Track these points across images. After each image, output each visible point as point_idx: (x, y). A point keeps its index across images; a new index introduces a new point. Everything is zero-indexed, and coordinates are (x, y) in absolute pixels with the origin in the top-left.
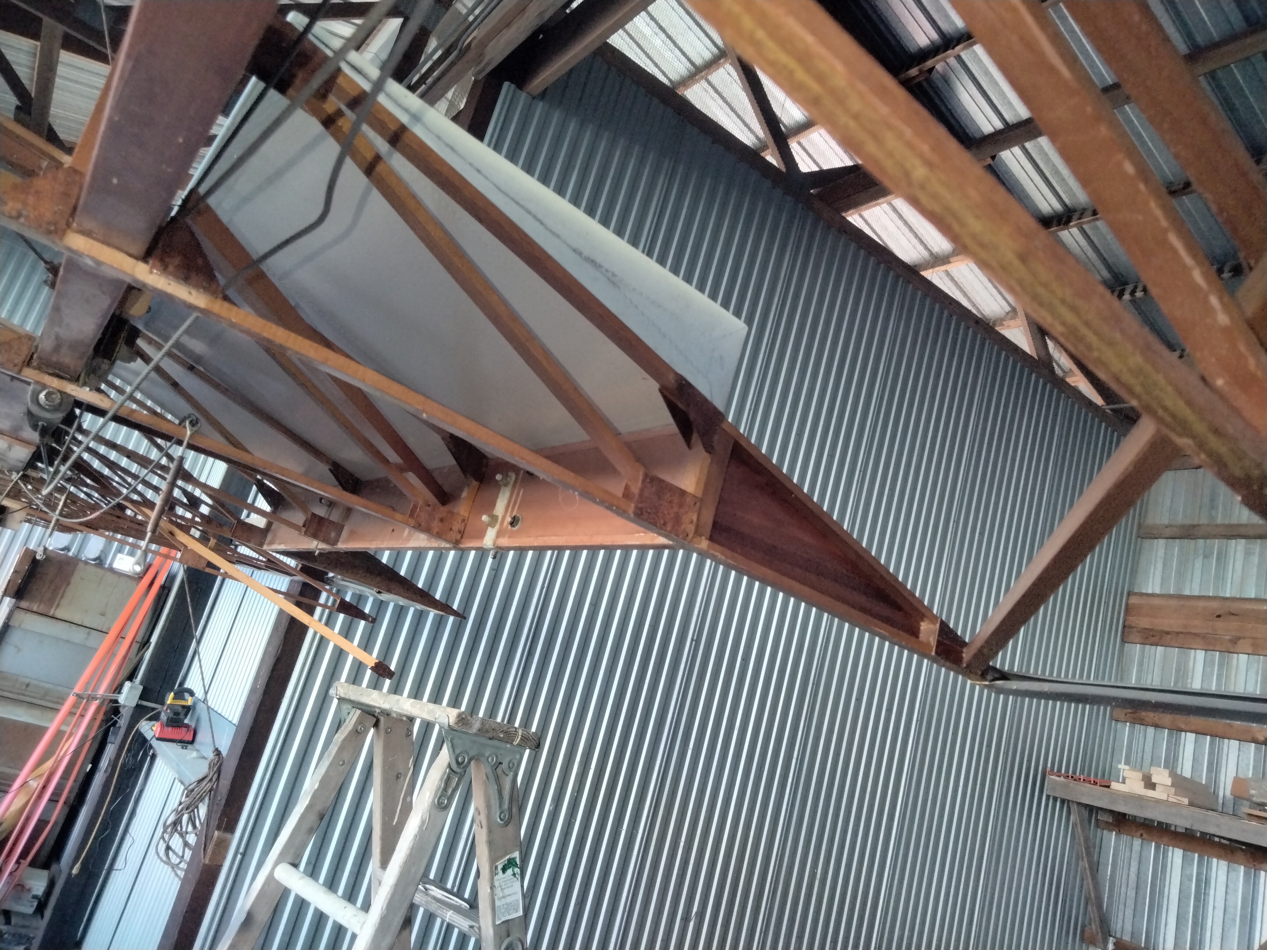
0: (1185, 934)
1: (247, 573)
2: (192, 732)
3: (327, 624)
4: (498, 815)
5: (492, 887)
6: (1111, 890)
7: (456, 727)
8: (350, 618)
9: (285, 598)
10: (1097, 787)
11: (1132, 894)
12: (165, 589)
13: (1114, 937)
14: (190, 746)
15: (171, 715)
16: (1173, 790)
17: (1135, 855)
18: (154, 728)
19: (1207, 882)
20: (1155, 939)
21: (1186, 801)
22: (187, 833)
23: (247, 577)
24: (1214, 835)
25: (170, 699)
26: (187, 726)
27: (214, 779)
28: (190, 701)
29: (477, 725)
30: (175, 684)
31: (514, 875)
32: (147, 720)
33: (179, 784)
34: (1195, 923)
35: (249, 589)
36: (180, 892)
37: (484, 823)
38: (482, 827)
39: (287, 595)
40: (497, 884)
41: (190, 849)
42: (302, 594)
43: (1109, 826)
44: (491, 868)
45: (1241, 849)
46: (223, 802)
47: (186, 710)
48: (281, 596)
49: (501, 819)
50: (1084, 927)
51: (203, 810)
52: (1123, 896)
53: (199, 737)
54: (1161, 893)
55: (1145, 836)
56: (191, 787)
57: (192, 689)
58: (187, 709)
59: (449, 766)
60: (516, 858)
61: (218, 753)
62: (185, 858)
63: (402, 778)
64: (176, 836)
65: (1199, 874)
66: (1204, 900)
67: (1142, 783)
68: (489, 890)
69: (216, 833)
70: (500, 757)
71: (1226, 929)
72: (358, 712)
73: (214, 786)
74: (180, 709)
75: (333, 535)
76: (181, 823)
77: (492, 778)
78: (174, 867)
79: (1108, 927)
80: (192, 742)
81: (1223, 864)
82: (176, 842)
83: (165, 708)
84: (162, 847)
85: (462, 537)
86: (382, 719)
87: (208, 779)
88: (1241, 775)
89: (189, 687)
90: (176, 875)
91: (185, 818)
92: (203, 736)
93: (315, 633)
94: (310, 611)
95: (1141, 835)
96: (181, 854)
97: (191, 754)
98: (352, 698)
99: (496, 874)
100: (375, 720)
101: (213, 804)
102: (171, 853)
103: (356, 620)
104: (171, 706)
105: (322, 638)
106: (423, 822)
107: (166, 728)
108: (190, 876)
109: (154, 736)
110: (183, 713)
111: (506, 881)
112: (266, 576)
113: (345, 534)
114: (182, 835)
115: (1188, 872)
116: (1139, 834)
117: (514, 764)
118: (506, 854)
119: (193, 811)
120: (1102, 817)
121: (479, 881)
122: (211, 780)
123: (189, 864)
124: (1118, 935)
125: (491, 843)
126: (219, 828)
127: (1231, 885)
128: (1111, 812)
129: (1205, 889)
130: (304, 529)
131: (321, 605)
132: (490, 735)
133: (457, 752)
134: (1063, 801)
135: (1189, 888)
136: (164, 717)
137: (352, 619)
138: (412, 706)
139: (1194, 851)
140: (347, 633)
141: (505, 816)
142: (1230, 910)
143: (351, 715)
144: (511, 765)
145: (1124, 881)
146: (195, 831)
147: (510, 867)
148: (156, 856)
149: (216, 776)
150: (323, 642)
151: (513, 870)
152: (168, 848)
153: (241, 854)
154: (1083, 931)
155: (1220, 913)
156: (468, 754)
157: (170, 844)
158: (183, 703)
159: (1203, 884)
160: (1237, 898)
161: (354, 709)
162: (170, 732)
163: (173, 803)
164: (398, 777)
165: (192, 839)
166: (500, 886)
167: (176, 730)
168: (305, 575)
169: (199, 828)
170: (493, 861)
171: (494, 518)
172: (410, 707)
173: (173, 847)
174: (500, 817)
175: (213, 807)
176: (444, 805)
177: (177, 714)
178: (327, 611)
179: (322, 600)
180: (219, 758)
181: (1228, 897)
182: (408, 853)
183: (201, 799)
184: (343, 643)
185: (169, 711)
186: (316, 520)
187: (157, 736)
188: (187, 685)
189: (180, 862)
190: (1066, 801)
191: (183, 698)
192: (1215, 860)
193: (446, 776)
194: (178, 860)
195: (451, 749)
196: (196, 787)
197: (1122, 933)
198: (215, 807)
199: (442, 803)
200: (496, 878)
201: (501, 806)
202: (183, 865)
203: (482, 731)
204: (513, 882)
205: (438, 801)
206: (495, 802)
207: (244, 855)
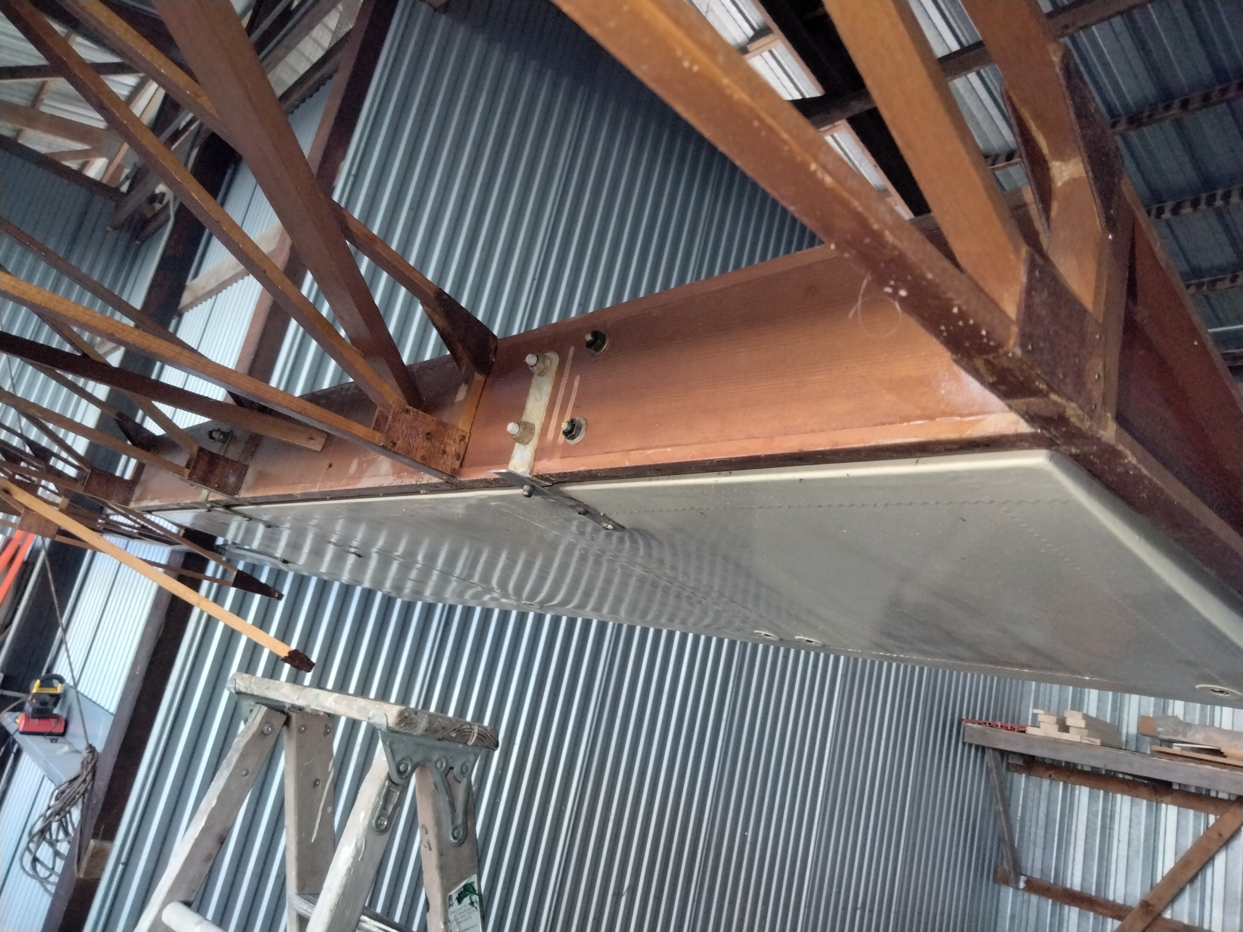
0: (1091, 868)
1: (121, 546)
2: (63, 724)
3: (215, 600)
4: (450, 832)
5: (446, 922)
6: (1022, 831)
7: (397, 728)
8: (242, 591)
9: (165, 573)
10: (1015, 733)
11: (1041, 832)
12: (28, 566)
13: (1025, 875)
14: (60, 739)
15: (38, 706)
16: (1086, 731)
17: (1044, 796)
18: (18, 721)
19: (1112, 818)
20: (1063, 873)
21: (1098, 742)
22: (57, 841)
23: (120, 549)
24: (1119, 772)
25: (36, 687)
26: (57, 717)
27: (88, 779)
28: (59, 688)
29: (423, 724)
30: (42, 668)
31: (472, 903)
32: (9, 711)
33: (49, 782)
34: (1101, 857)
35: (123, 565)
36: (51, 912)
37: (434, 844)
38: (430, 849)
39: (168, 568)
40: (451, 917)
41: (61, 858)
42: (185, 566)
43: (1018, 769)
44: (444, 900)
45: (1144, 783)
46: (100, 806)
47: (54, 699)
48: (160, 570)
49: (455, 838)
50: (996, 867)
51: (76, 814)
52: (1033, 835)
53: (72, 728)
54: (1069, 832)
55: (1053, 776)
56: (62, 788)
57: (62, 675)
58: (57, 698)
59: (389, 777)
60: (473, 883)
61: (91, 749)
62: (56, 870)
63: (320, 786)
64: (45, 846)
65: (1104, 809)
66: (1109, 834)
67: (1057, 727)
68: (442, 927)
69: (92, 843)
70: (450, 761)
71: (1130, 861)
72: (264, 709)
73: (89, 787)
74: (48, 698)
75: (232, 479)
76: (50, 830)
77: (441, 787)
78: (43, 881)
79: (1020, 867)
80: (63, 734)
81: (1127, 799)
82: (45, 852)
83: (30, 698)
84: (28, 858)
85: (461, 466)
86: (294, 716)
87: (81, 780)
88: (1143, 713)
89: (58, 673)
90: (46, 890)
91: (55, 826)
92: (75, 727)
93: (202, 613)
94: (195, 585)
95: (1050, 776)
96: (50, 866)
97: (62, 748)
98: (256, 693)
99: (450, 905)
100: (284, 718)
101: (88, 808)
102: (39, 866)
103: (249, 594)
104: (36, 696)
105: (210, 617)
106: (358, 851)
107: (32, 721)
108: (62, 893)
109: (18, 730)
110: (52, 703)
111: (462, 913)
112: (142, 549)
113: (249, 477)
114: (52, 844)
115: (1093, 809)
116: (1047, 774)
117: (467, 769)
118: (462, 879)
119: (65, 817)
120: (1013, 761)
121: (428, 914)
122: (84, 781)
123: (62, 876)
124: (1029, 874)
125: (442, 868)
126: (95, 836)
127: (1134, 819)
128: (1022, 755)
129: (1110, 824)
130: (187, 472)
131: (208, 578)
132: (439, 735)
133: (398, 758)
134: (977, 747)
135: (1095, 824)
136: (28, 708)
137: (245, 595)
138: (336, 702)
139: (1099, 788)
140: (240, 609)
141: (459, 833)
142: (1134, 843)
143: (254, 713)
144: (464, 768)
145: (1034, 820)
146: (68, 839)
147: (466, 896)
148: (21, 871)
149: (90, 775)
150: (211, 622)
151: (471, 899)
152: (35, 860)
153: (123, 864)
154: (996, 872)
155: (1124, 846)
156: (411, 760)
157: (38, 855)
158: (51, 691)
159: (1108, 818)
160: (1139, 830)
161: (258, 706)
162: (36, 725)
163: (41, 808)
164: (315, 785)
165: (64, 847)
166: (456, 920)
167: (44, 722)
168: (189, 542)
169: (73, 835)
170: (446, 890)
171: (527, 428)
172: (333, 703)
173: (41, 859)
174: (453, 835)
175: (87, 812)
176: (383, 827)
177: (44, 703)
178: (215, 585)
179: (209, 572)
180: (93, 755)
181: (1132, 831)
182: (340, 892)
183: (72, 802)
184: (236, 622)
185: (34, 701)
186: (206, 458)
187: (21, 729)
188: (57, 671)
189: (50, 875)
190: (980, 748)
191: (51, 686)
192: (1119, 796)
193: (384, 791)
194: (47, 873)
195: (390, 756)
196: (67, 788)
197: (1032, 871)
198: (90, 812)
199: (381, 825)
200: (451, 910)
201: (453, 822)
202: (54, 879)
203: (430, 731)
204: (470, 913)
205: (376, 822)
206: (446, 817)
207: (126, 865)
